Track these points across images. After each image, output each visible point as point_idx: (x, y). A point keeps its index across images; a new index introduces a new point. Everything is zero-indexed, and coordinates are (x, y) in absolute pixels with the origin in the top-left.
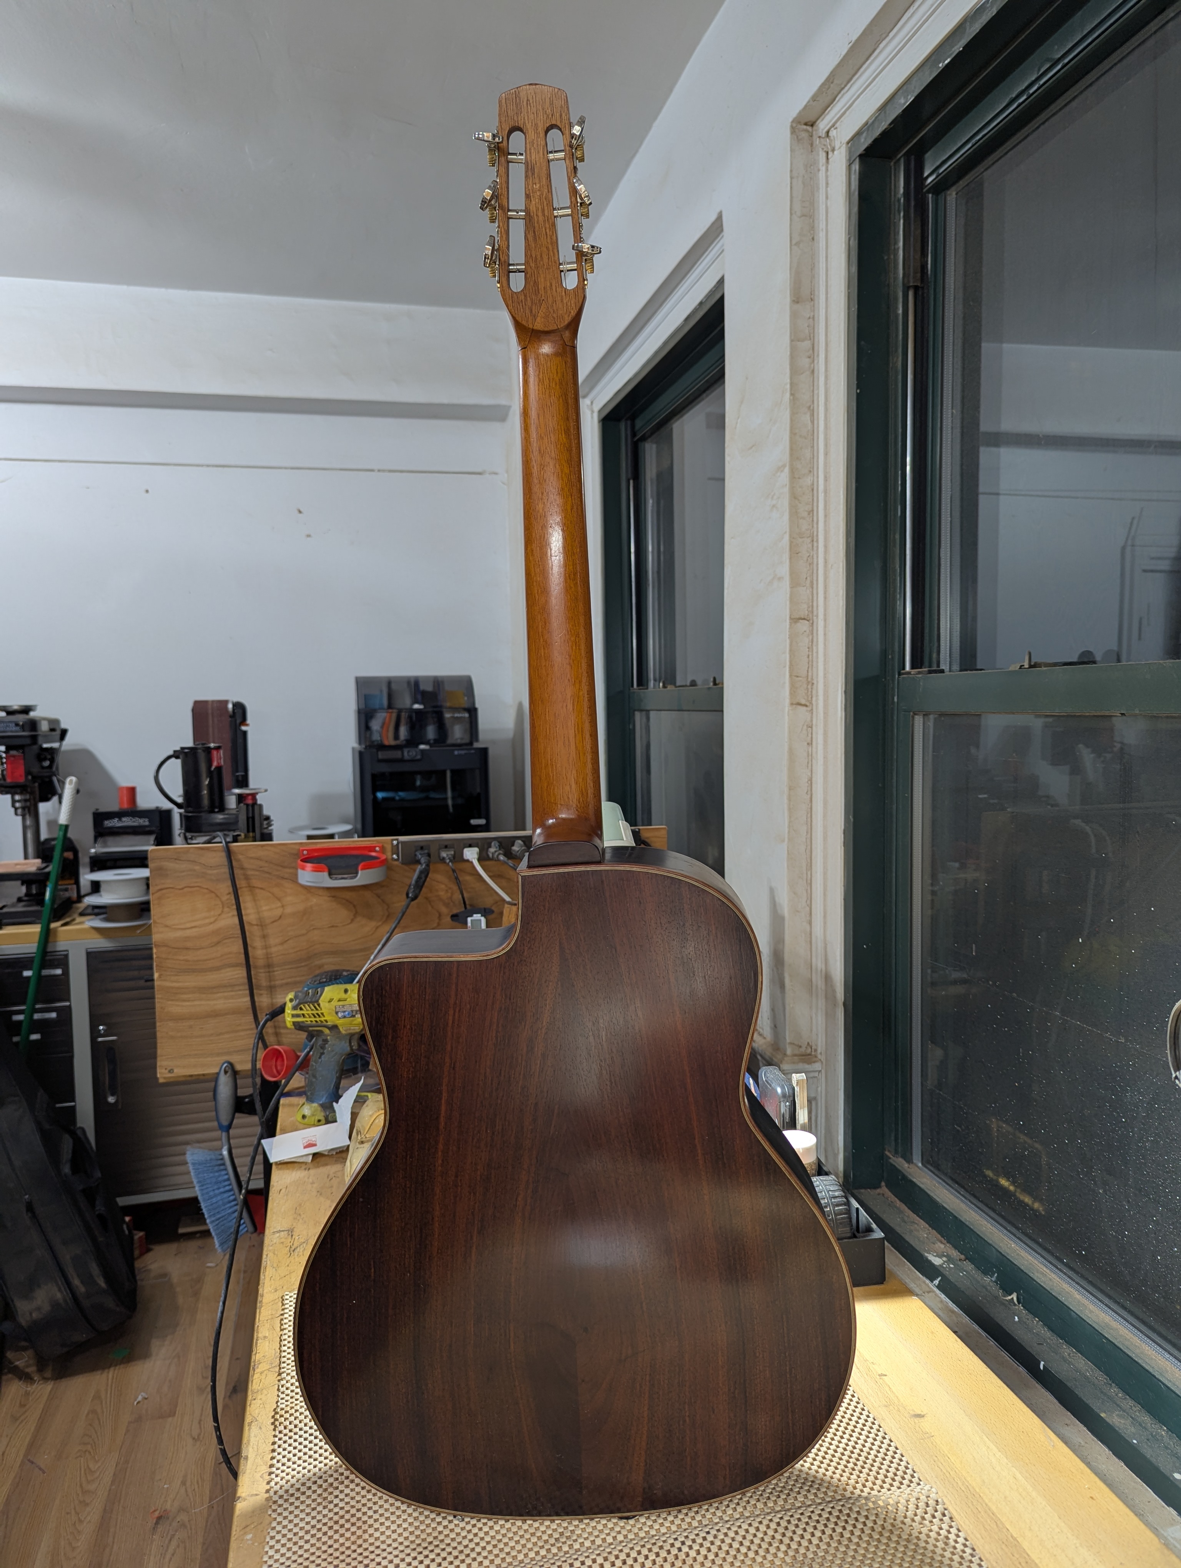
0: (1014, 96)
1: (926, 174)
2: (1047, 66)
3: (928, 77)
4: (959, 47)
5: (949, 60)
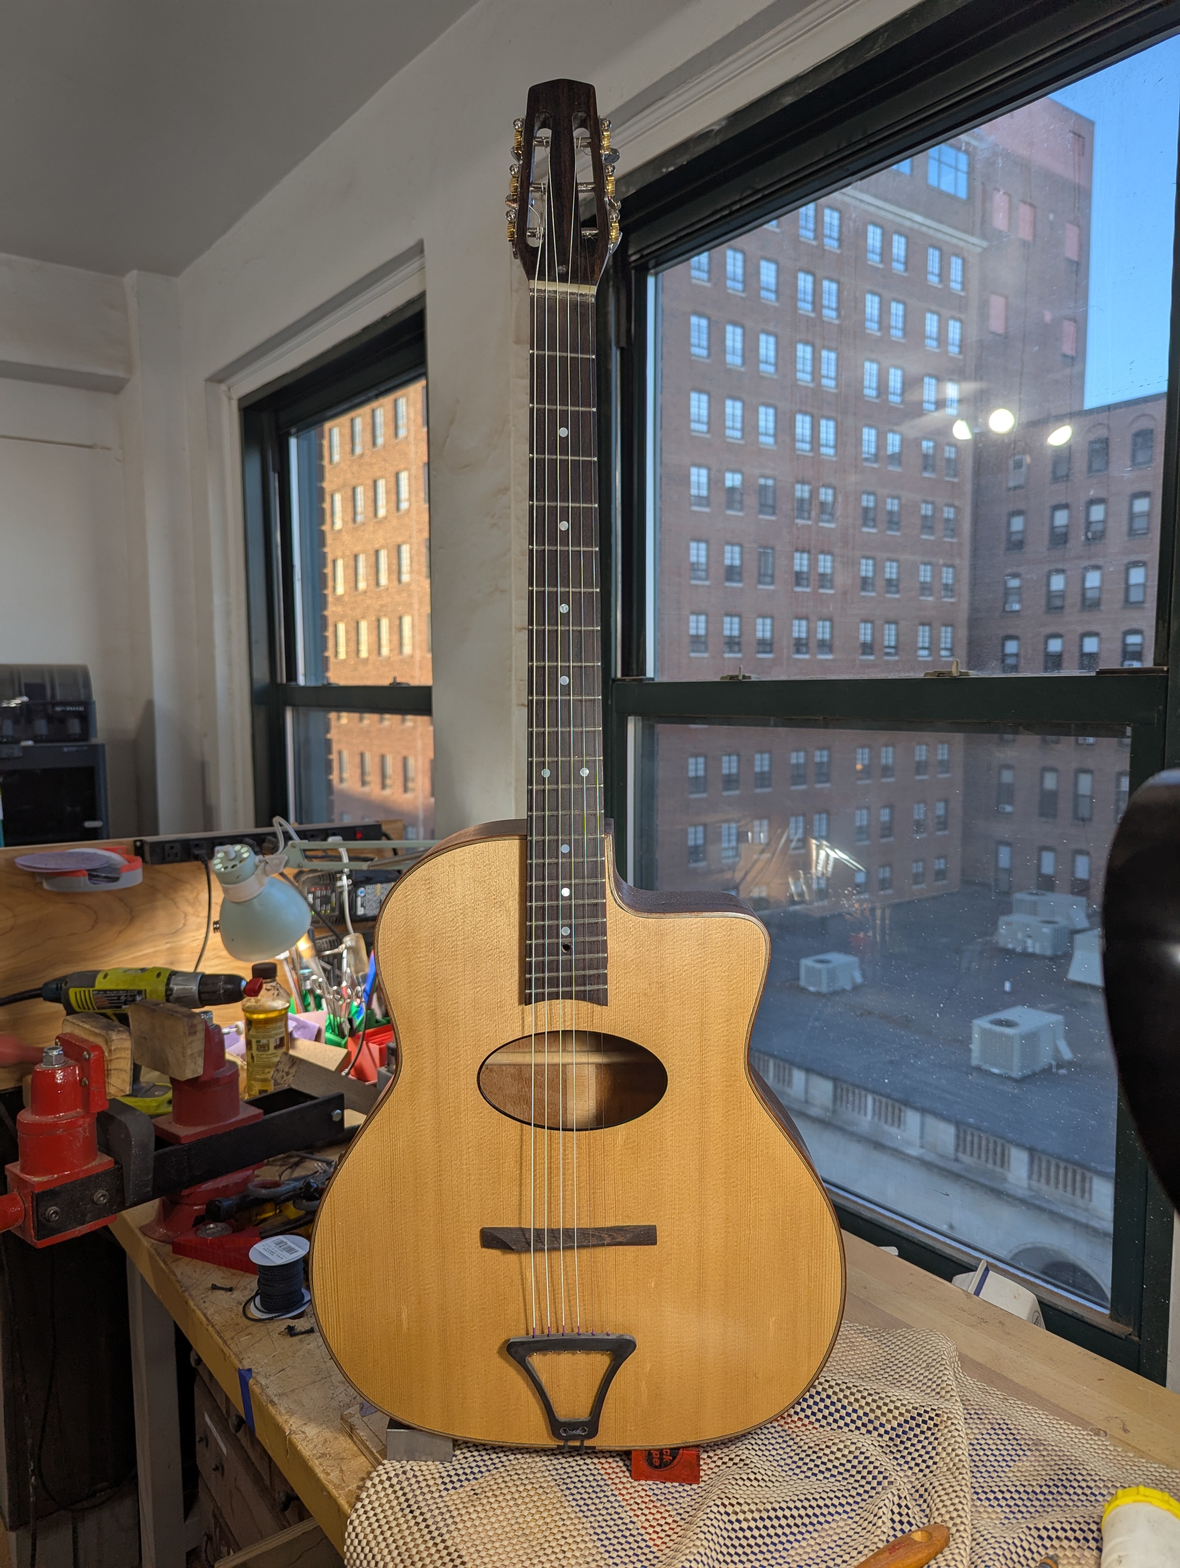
0: (718, 207)
1: (630, 252)
2: (749, 192)
3: (651, 177)
4: (683, 160)
5: (671, 169)
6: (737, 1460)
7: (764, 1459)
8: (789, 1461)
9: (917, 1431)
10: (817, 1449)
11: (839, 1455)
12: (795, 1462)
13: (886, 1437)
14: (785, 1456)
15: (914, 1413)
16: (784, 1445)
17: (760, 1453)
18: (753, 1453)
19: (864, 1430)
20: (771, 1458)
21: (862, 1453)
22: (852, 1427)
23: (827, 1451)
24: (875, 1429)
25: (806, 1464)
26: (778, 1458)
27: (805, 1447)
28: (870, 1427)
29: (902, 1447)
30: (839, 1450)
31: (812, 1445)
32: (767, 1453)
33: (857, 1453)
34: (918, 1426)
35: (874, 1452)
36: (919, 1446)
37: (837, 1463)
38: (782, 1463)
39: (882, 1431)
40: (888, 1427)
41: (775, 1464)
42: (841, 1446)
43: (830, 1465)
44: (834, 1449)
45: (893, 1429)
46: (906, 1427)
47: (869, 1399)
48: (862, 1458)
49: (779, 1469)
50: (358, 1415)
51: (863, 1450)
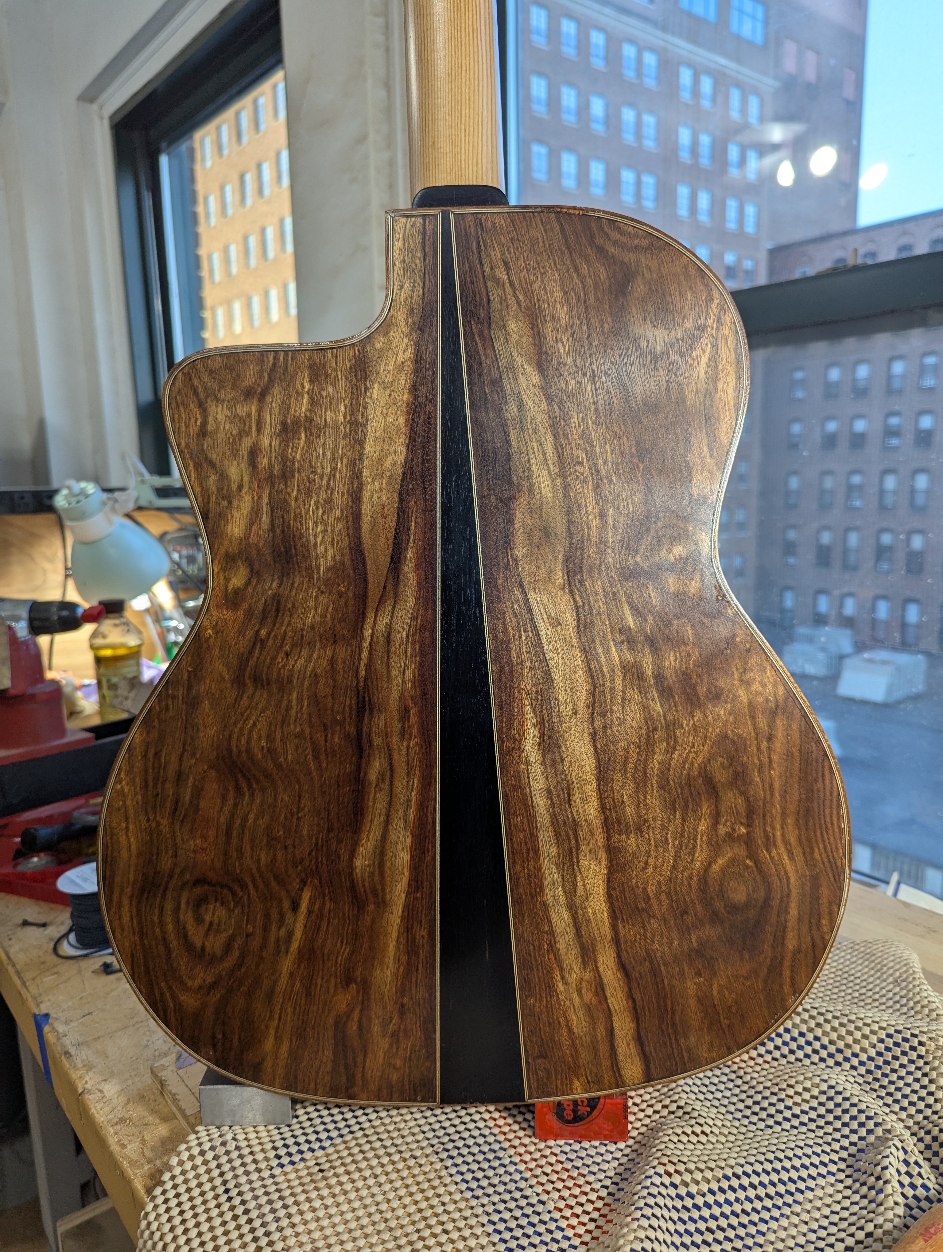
6: (673, 1107)
7: (708, 1104)
8: (741, 1106)
9: (904, 1060)
10: (776, 1089)
11: (807, 1096)
12: (748, 1107)
13: (862, 1070)
14: (735, 1099)
15: (898, 1038)
16: (730, 1085)
17: (701, 1097)
18: (693, 1097)
19: (831, 1062)
20: (716, 1103)
21: (838, 1093)
22: (816, 1058)
23: (791, 1092)
24: (846, 1059)
25: (764, 1109)
26: (726, 1102)
27: (760, 1088)
28: (839, 1058)
29: (885, 1082)
30: (805, 1089)
31: (769, 1084)
32: (710, 1096)
33: (832, 1093)
34: (904, 1053)
35: (853, 1090)
36: (910, 1079)
37: (805, 1107)
38: (732, 1108)
39: (855, 1062)
40: (864, 1057)
41: (723, 1110)
42: (808, 1084)
43: (797, 1110)
44: (799, 1088)
45: (871, 1059)
46: (889, 1056)
47: (836, 1023)
48: (839, 1099)
49: (730, 1117)
50: (173, 1067)
51: (840, 1088)
